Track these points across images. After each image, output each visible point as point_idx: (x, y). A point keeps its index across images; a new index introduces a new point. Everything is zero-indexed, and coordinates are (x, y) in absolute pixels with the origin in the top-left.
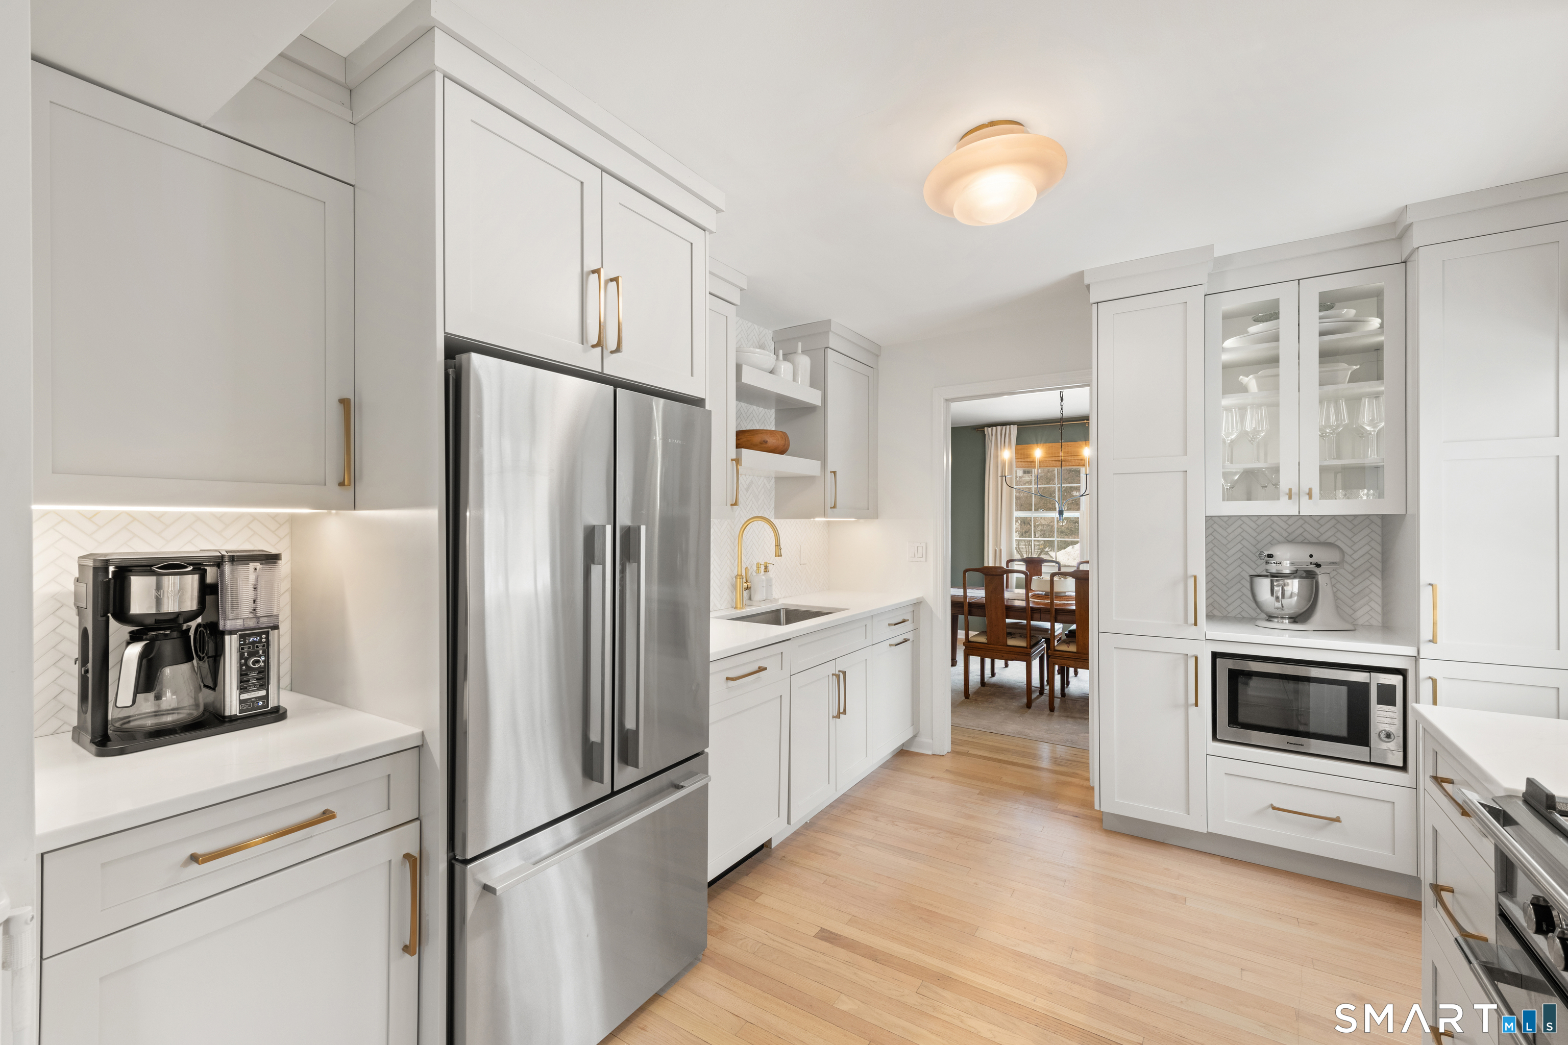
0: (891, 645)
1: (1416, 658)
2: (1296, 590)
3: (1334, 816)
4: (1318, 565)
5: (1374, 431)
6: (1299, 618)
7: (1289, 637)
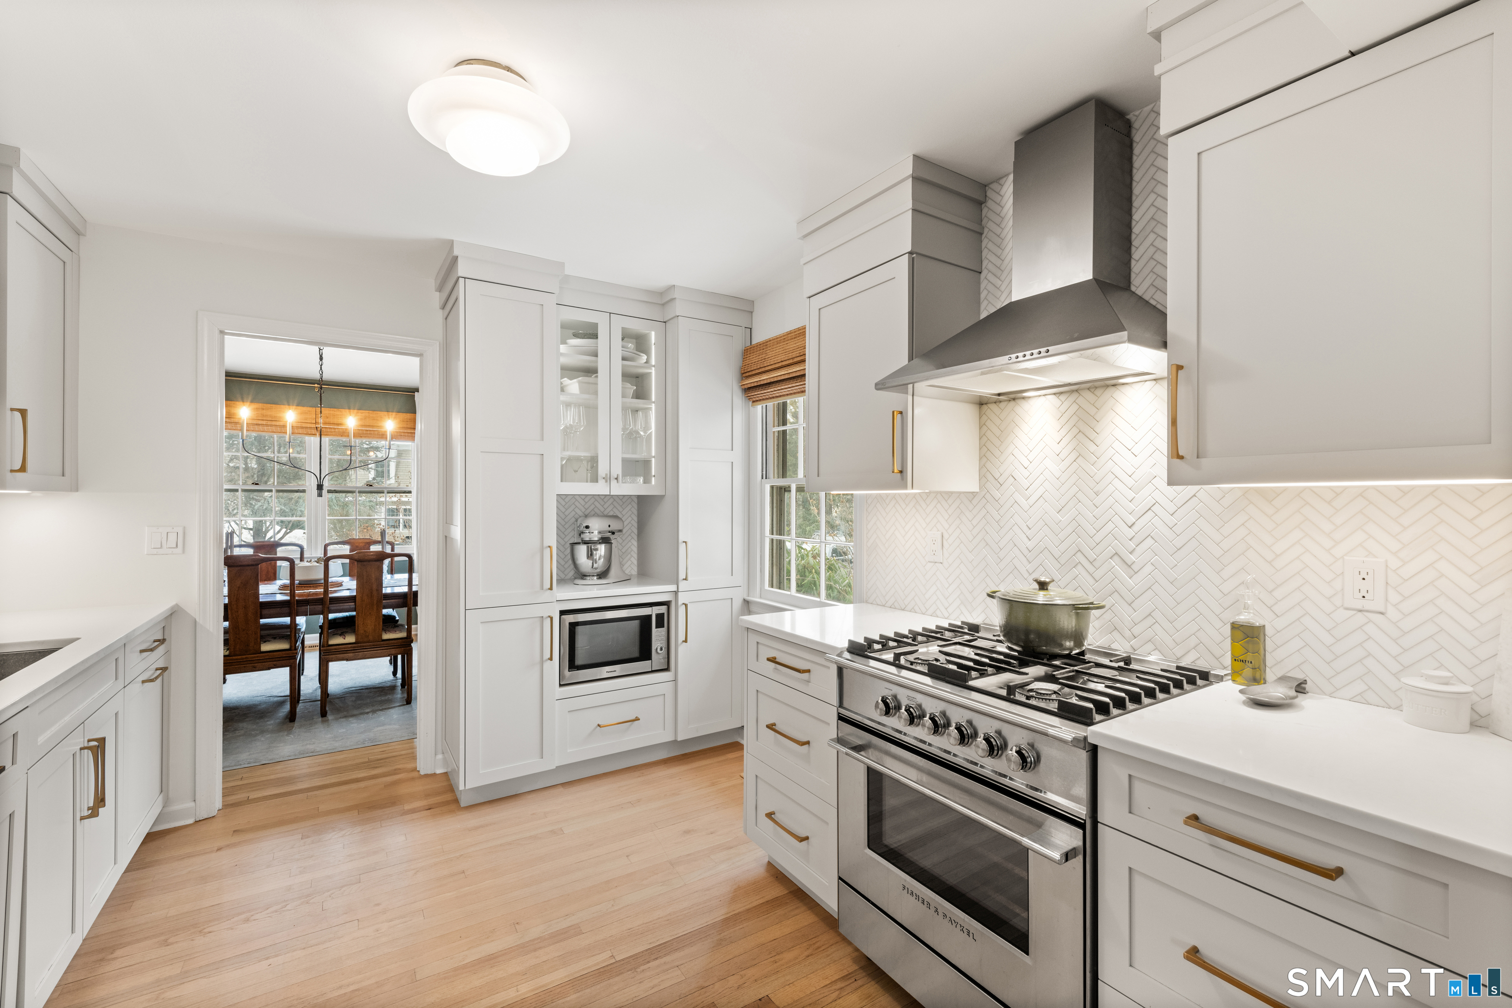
0: (143, 682)
1: (676, 593)
2: (603, 553)
3: (634, 718)
4: (613, 533)
5: (645, 436)
6: (603, 575)
7: (597, 590)
